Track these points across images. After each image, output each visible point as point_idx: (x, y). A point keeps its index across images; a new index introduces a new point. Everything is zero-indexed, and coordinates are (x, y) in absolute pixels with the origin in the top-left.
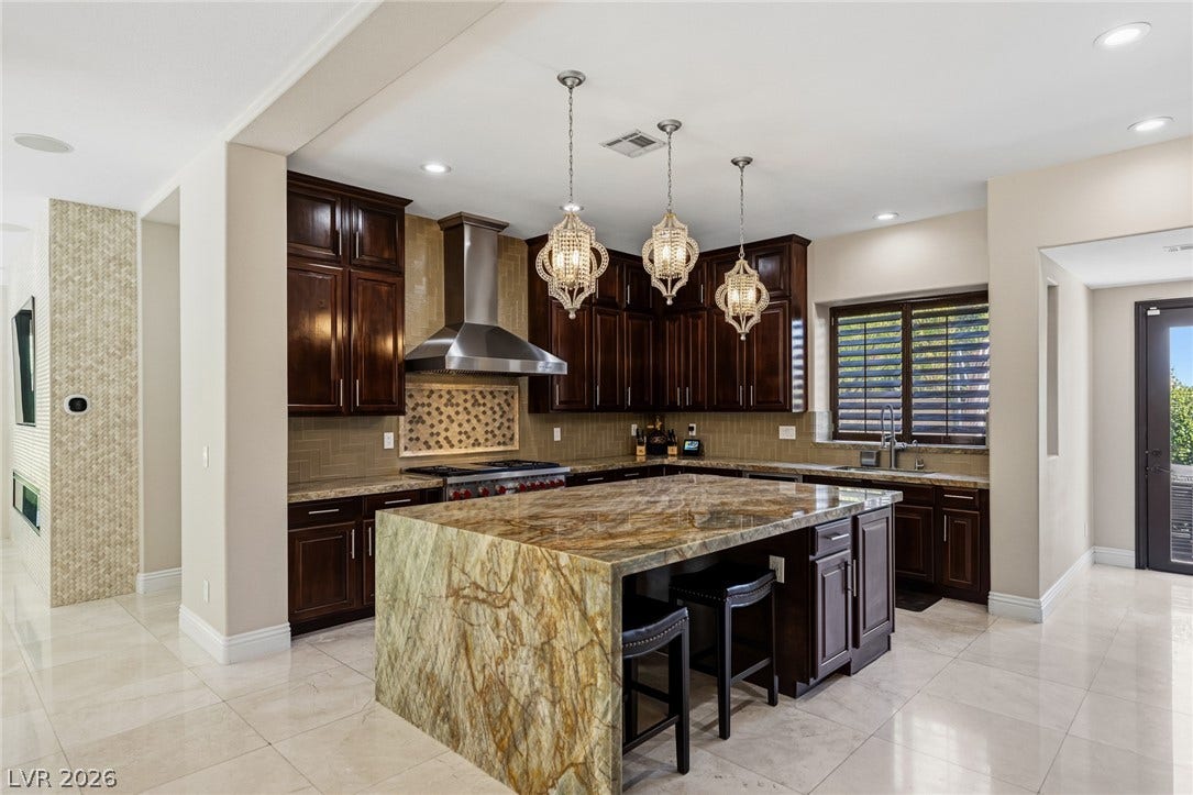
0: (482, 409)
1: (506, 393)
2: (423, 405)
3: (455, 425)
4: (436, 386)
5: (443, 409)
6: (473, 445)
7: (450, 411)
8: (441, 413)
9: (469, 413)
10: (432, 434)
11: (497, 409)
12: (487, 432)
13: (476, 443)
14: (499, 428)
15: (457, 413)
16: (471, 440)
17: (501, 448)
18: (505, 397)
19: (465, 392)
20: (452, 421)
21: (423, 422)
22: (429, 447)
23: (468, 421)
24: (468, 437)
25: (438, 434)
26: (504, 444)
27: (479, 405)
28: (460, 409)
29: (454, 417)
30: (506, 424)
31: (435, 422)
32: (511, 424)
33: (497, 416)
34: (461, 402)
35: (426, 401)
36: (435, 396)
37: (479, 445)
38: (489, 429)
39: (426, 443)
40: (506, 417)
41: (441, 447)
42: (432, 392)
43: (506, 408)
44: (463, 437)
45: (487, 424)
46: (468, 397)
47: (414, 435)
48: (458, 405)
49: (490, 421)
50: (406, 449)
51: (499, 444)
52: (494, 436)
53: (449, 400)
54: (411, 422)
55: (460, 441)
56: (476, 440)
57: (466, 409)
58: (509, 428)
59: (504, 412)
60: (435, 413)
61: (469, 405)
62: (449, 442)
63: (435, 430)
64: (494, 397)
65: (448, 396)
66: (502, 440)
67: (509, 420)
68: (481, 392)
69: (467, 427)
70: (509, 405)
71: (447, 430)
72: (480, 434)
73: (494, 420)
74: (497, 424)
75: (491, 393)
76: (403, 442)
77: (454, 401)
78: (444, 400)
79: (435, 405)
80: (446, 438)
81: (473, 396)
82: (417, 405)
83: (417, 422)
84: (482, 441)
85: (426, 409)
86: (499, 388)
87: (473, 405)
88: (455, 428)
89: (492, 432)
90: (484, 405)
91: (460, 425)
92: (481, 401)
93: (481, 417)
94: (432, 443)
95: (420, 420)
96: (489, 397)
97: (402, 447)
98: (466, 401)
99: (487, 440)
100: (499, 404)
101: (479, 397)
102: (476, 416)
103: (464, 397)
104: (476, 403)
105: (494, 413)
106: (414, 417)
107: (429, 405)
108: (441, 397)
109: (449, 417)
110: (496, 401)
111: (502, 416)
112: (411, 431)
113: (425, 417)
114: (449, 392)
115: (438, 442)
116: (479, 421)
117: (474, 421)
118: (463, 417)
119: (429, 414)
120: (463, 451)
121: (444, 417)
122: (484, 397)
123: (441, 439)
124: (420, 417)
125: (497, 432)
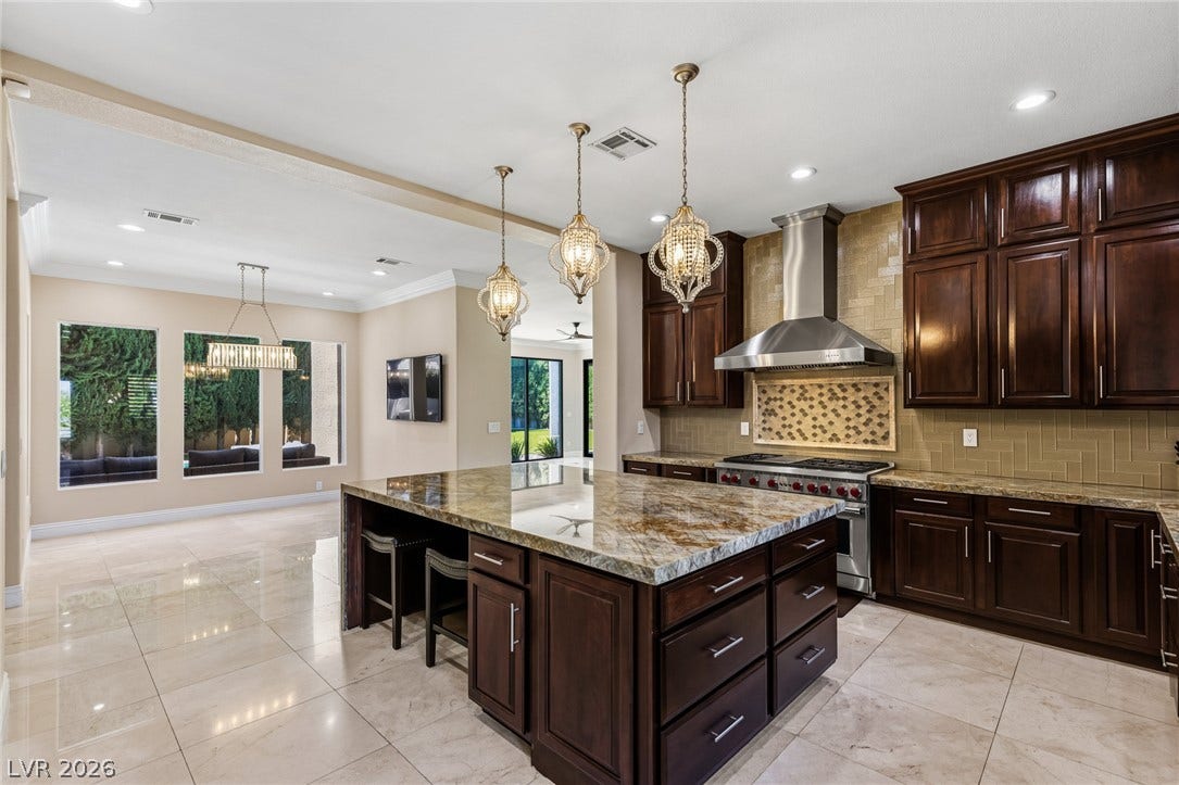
0: (841, 403)
1: (876, 385)
2: (775, 399)
3: (809, 418)
4: (787, 382)
5: (795, 403)
6: (831, 440)
7: (804, 405)
8: (793, 407)
9: (825, 407)
10: (784, 426)
11: (862, 403)
12: (848, 428)
13: (835, 438)
14: (865, 424)
15: (811, 407)
16: (829, 435)
17: (869, 447)
18: (874, 390)
19: (821, 386)
20: (805, 415)
21: (776, 415)
22: (781, 438)
23: (824, 415)
24: (825, 432)
25: (790, 426)
26: (874, 442)
27: (838, 399)
28: (815, 403)
29: (808, 410)
30: (877, 420)
31: (788, 415)
32: (883, 420)
33: (862, 411)
34: (815, 395)
35: (778, 396)
36: (787, 391)
37: (838, 440)
38: (852, 424)
39: (778, 433)
40: (875, 413)
41: (793, 438)
42: (784, 387)
43: (876, 402)
44: (818, 431)
45: (848, 419)
46: (824, 391)
47: (767, 426)
48: (812, 399)
49: (852, 415)
50: (760, 437)
51: (866, 441)
52: (859, 433)
53: (802, 394)
54: (764, 414)
55: (815, 435)
56: (834, 435)
57: (821, 403)
58: (881, 425)
59: (873, 407)
60: (787, 407)
61: (825, 399)
62: (802, 435)
63: (787, 422)
64: (858, 390)
65: (801, 391)
66: (870, 438)
67: (880, 416)
68: (840, 386)
69: (822, 421)
70: (881, 398)
71: (799, 423)
72: (839, 428)
73: (859, 415)
74: (863, 420)
75: (854, 385)
76: (757, 431)
77: (807, 395)
78: (796, 395)
79: (787, 399)
80: (799, 430)
81: (830, 390)
82: (770, 399)
83: (770, 415)
84: (841, 436)
85: (779, 403)
86: (866, 379)
87: (830, 399)
88: (808, 421)
89: (855, 428)
90: (845, 398)
91: (815, 419)
92: (841, 395)
93: (841, 411)
94: (784, 434)
95: (772, 413)
96: (851, 390)
97: (755, 435)
98: (821, 395)
99: (848, 436)
100: (865, 398)
101: (837, 391)
102: (834, 411)
103: (819, 391)
104: (833, 397)
105: (859, 407)
106: (767, 410)
107: (781, 399)
108: (793, 391)
109: (802, 410)
110: (862, 394)
111: (869, 411)
112: (764, 422)
113: (778, 411)
114: (802, 387)
115: (790, 434)
116: (838, 415)
117: (831, 416)
118: (818, 410)
119: (781, 407)
120: (817, 445)
121: (796, 411)
122: (844, 390)
123: (793, 431)
124: (773, 410)
125: (862, 428)
